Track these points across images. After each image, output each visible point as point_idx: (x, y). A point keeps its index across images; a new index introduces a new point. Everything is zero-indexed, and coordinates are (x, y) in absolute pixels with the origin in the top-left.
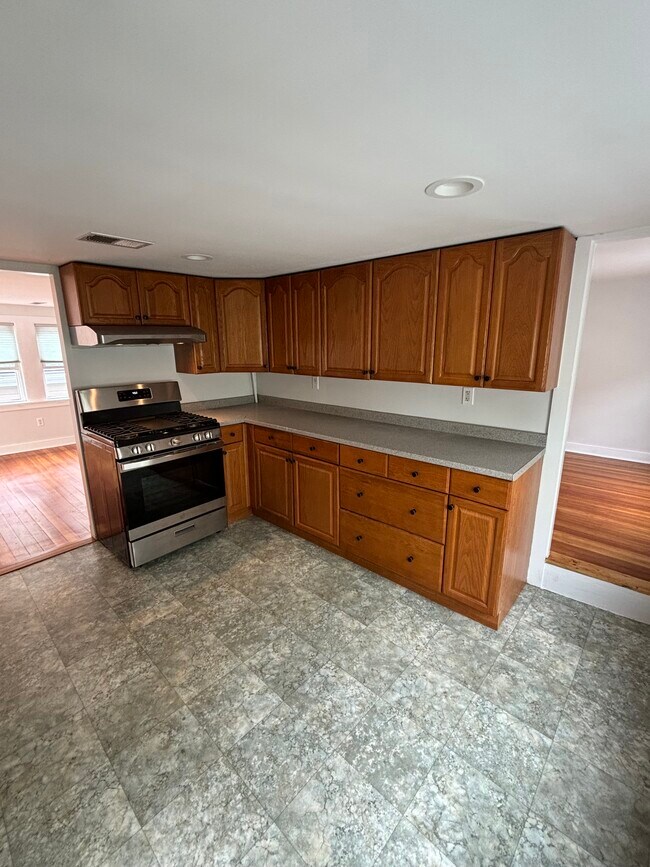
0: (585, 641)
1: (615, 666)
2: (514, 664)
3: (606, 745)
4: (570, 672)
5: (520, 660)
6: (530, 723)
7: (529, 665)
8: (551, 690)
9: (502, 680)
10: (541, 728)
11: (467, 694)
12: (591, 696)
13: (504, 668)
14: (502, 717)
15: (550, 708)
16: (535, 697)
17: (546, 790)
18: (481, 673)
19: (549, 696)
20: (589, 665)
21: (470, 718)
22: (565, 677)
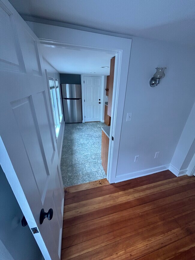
0: (88, 175)
1: (81, 172)
2: (94, 161)
3: (75, 164)
4: (86, 166)
5: (94, 162)
6: (87, 155)
7: (92, 162)
8: (87, 161)
9: (93, 157)
10: (85, 155)
11: (95, 153)
12: (82, 164)
13: (95, 159)
14: (90, 153)
15: (86, 158)
16: (88, 158)
17: (81, 151)
18: (97, 156)
19: (87, 160)
20: (84, 169)
21: (93, 151)
22: (86, 164)
